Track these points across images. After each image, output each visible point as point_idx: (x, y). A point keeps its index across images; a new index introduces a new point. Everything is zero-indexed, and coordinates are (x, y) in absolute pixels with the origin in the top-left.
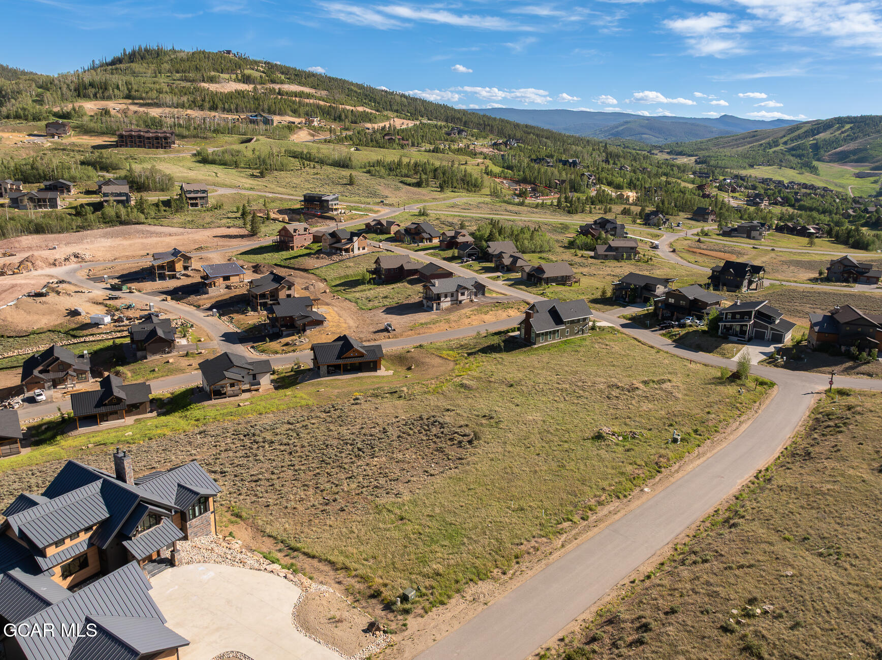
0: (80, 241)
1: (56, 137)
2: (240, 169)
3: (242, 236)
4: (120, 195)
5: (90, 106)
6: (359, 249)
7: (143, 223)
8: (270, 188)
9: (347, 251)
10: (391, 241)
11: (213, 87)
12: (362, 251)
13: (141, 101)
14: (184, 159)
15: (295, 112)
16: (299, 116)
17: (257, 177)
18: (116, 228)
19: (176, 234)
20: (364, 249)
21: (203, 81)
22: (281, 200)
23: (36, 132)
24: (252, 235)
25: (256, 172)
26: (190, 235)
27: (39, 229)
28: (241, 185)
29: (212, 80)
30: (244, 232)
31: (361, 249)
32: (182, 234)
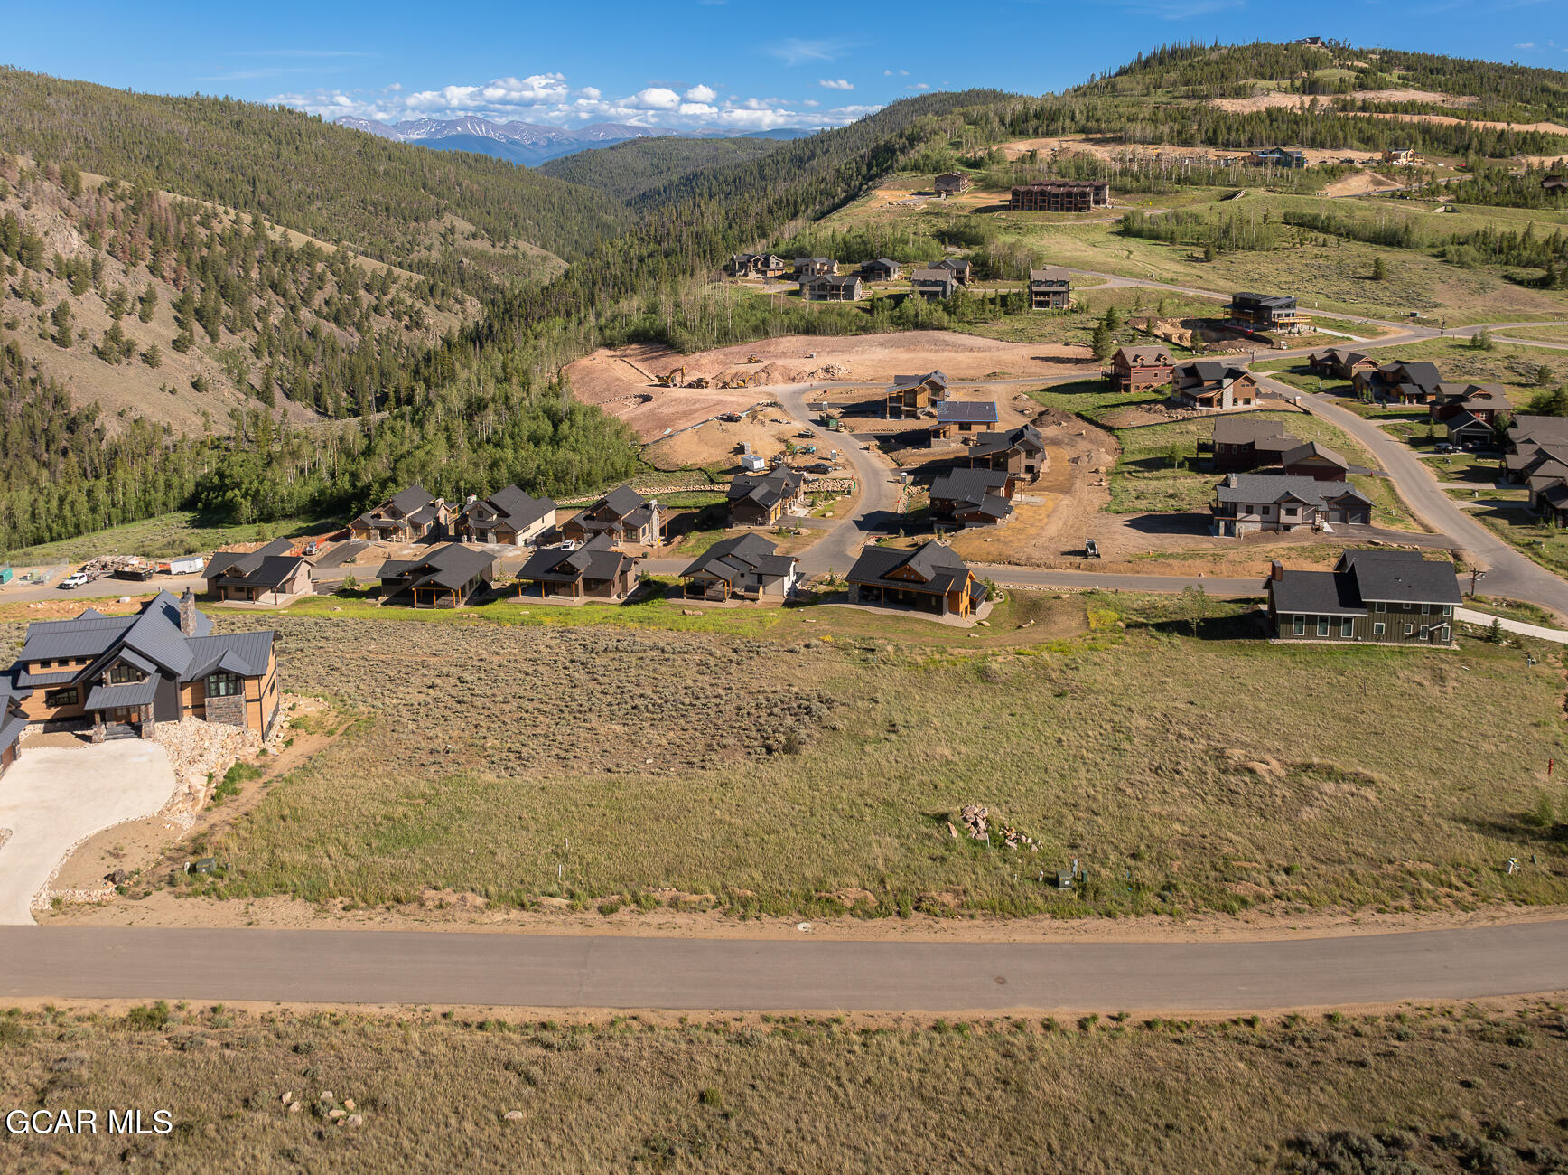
0: (848, 349)
1: (943, 196)
2: (1178, 247)
3: (1077, 361)
4: (935, 283)
5: (1018, 147)
6: (1235, 401)
7: (946, 329)
8: (1206, 281)
9: (1207, 402)
10: (1338, 394)
11: (1229, 105)
12: (1241, 406)
13: (1099, 136)
14: (1096, 228)
15: (1368, 142)
16: (1376, 149)
17: (1197, 260)
18: (907, 333)
19: (980, 350)
20: (1248, 402)
21: (1223, 96)
22: (1204, 302)
23: (927, 189)
24: (1095, 361)
25: (1199, 253)
26: (999, 353)
27: (809, 329)
28: (1156, 272)
29: (1239, 93)
30: (1088, 353)
31: (1240, 403)
32: (989, 349)
